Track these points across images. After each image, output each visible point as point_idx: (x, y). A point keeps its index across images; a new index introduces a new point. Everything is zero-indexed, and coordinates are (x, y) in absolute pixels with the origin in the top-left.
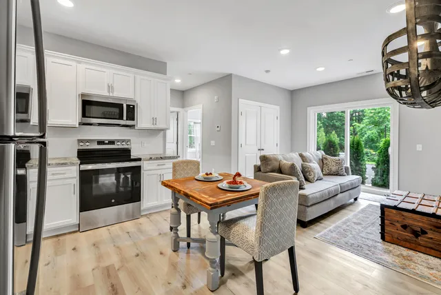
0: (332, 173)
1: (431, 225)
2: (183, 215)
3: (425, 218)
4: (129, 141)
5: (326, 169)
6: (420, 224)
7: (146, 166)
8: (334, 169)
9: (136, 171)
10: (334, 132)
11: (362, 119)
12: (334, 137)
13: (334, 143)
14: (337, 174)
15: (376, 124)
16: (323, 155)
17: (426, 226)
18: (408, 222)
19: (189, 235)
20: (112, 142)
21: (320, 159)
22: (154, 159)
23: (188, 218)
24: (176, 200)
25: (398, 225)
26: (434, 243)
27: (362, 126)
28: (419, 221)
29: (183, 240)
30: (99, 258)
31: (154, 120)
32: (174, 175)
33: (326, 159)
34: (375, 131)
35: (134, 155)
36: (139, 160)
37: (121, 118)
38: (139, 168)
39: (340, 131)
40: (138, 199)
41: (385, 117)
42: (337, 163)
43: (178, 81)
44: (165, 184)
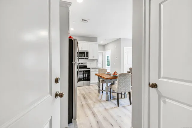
2: (101, 84)
4: (86, 63)
7: (91, 70)
9: (89, 72)
19: (103, 89)
20: (82, 64)
22: (94, 68)
23: (102, 84)
24: (99, 79)
29: (101, 90)
30: (80, 92)
31: (94, 57)
32: (99, 73)
35: (88, 67)
36: (89, 68)
37: (84, 56)
38: (89, 71)
40: (89, 80)
43: (102, 42)
44: (96, 75)
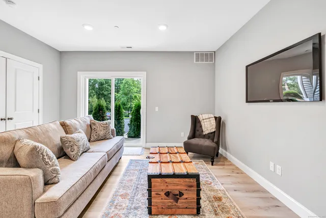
0: (100, 138)
1: (186, 186)
3: (182, 180)
5: (94, 134)
6: (179, 187)
8: (102, 133)
10: (103, 99)
11: (119, 91)
12: (103, 102)
13: (103, 107)
14: (105, 138)
15: (126, 94)
16: (91, 120)
17: (183, 187)
18: (171, 188)
21: (87, 125)
25: (163, 194)
26: (188, 202)
27: (119, 95)
28: (178, 185)
33: (94, 124)
34: (125, 98)
39: (107, 98)
41: (130, 91)
42: (104, 127)
